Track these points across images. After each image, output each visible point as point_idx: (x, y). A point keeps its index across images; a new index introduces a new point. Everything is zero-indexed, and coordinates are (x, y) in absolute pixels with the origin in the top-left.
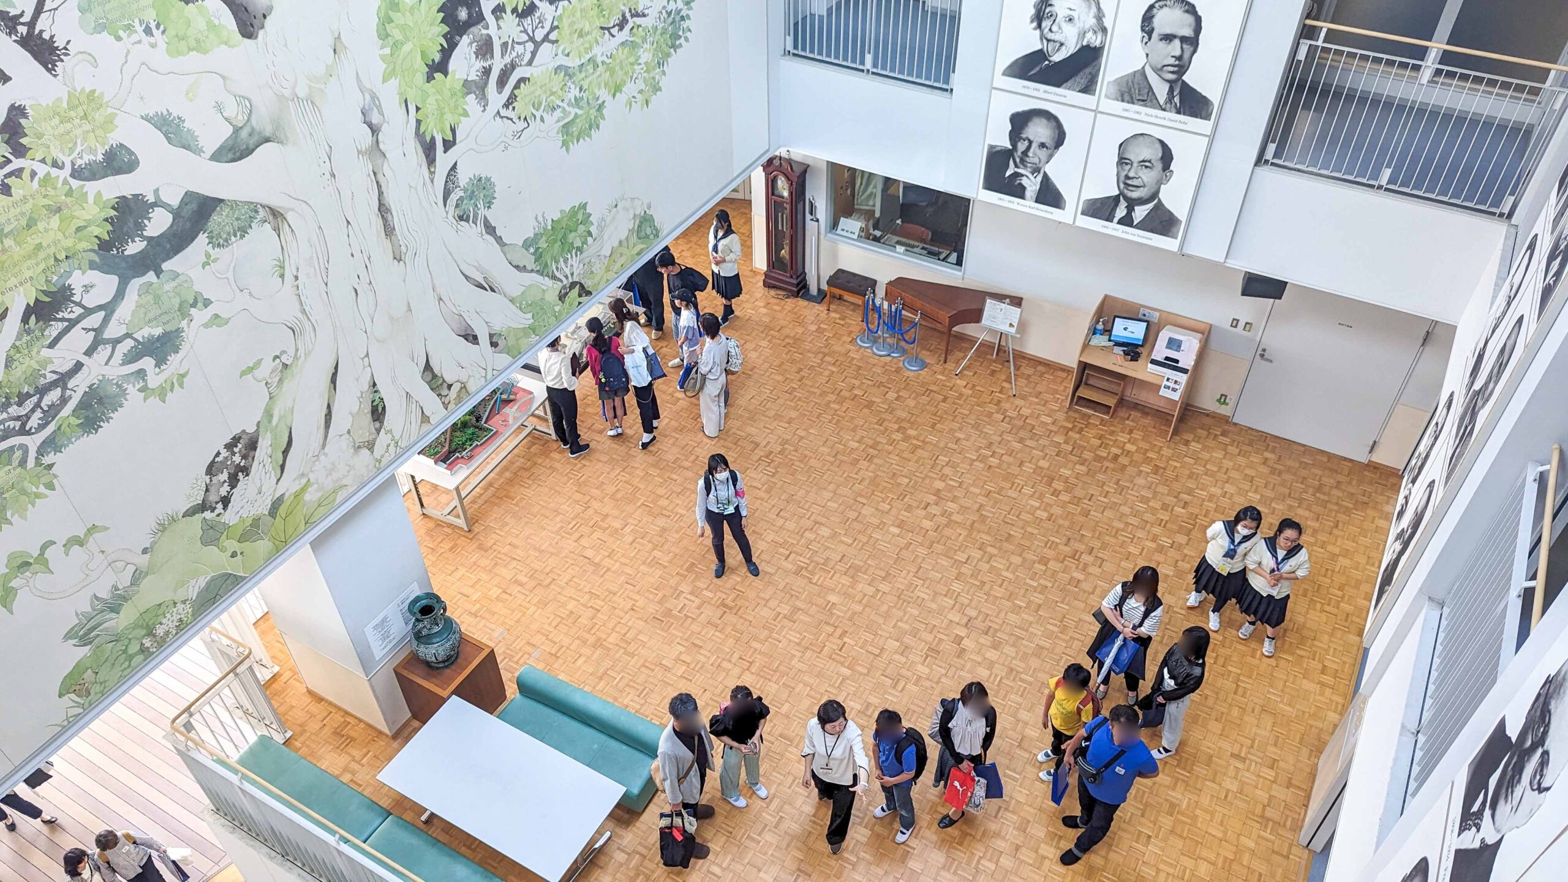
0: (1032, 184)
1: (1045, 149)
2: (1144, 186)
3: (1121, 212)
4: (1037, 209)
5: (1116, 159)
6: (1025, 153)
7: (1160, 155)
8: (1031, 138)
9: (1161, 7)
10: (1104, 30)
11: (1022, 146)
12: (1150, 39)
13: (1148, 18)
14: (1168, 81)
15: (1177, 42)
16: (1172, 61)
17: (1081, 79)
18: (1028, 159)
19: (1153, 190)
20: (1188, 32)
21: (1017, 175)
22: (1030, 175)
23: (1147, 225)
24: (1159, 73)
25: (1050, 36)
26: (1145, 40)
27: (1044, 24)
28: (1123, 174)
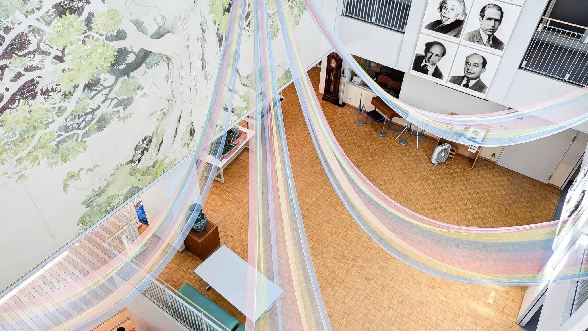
0: (431, 69)
1: (438, 57)
2: (474, 73)
3: (464, 82)
4: (432, 79)
5: (465, 63)
6: (430, 58)
7: (482, 62)
8: (433, 52)
9: (488, 7)
10: (466, 14)
11: (429, 55)
12: (483, 19)
13: (483, 11)
14: (488, 35)
15: (493, 21)
16: (491, 28)
17: (454, 32)
18: (430, 60)
19: (478, 75)
20: (498, 17)
21: (426, 65)
22: (431, 66)
23: (474, 88)
24: (485, 32)
25: (444, 15)
26: (481, 19)
27: (443, 10)
28: (467, 68)
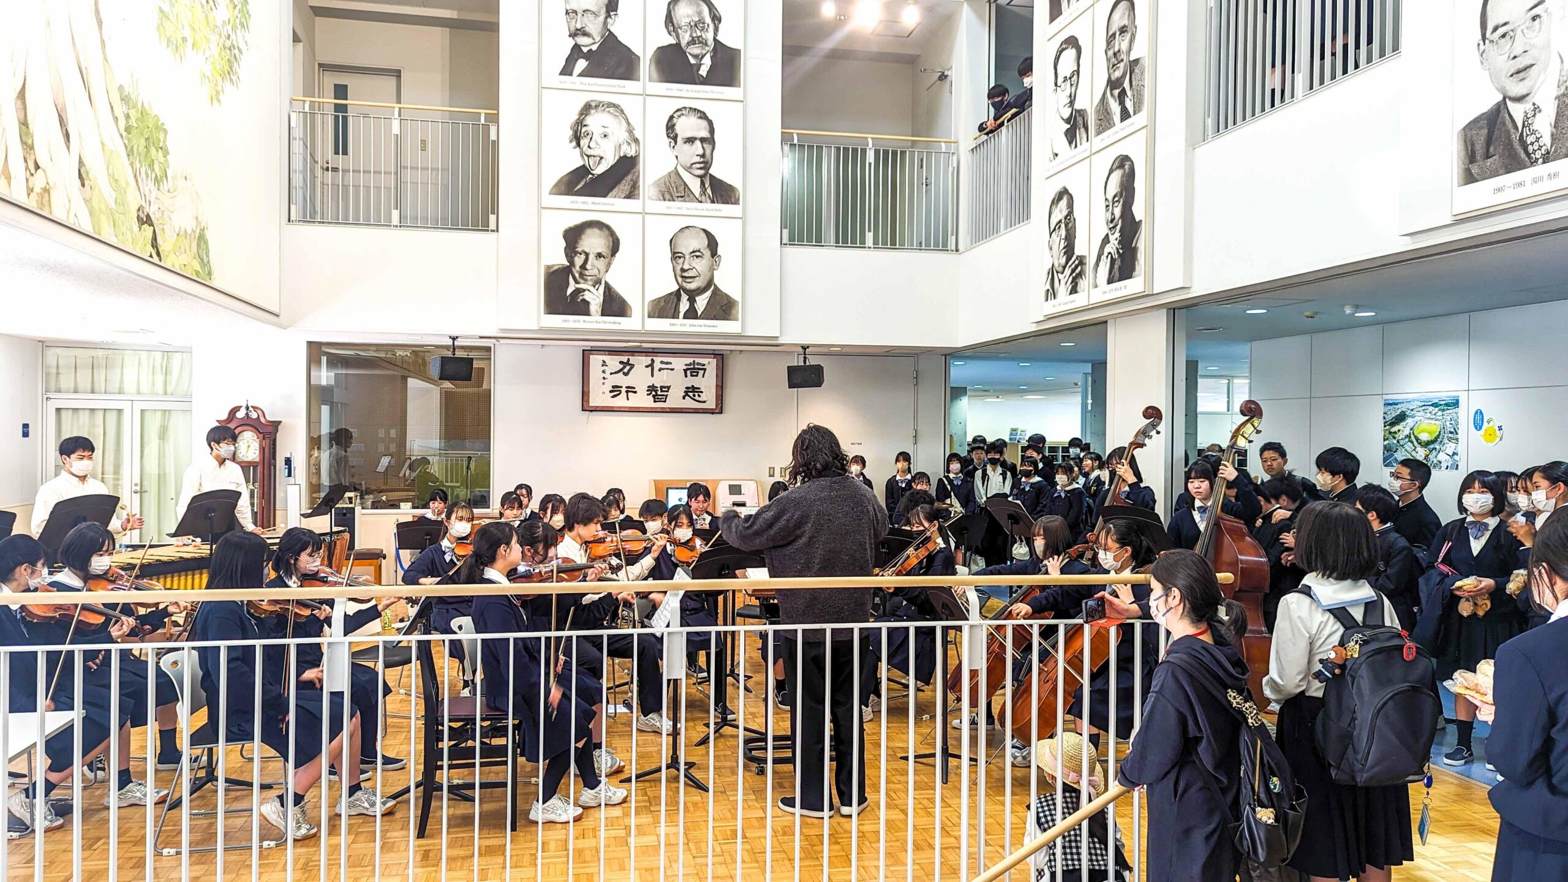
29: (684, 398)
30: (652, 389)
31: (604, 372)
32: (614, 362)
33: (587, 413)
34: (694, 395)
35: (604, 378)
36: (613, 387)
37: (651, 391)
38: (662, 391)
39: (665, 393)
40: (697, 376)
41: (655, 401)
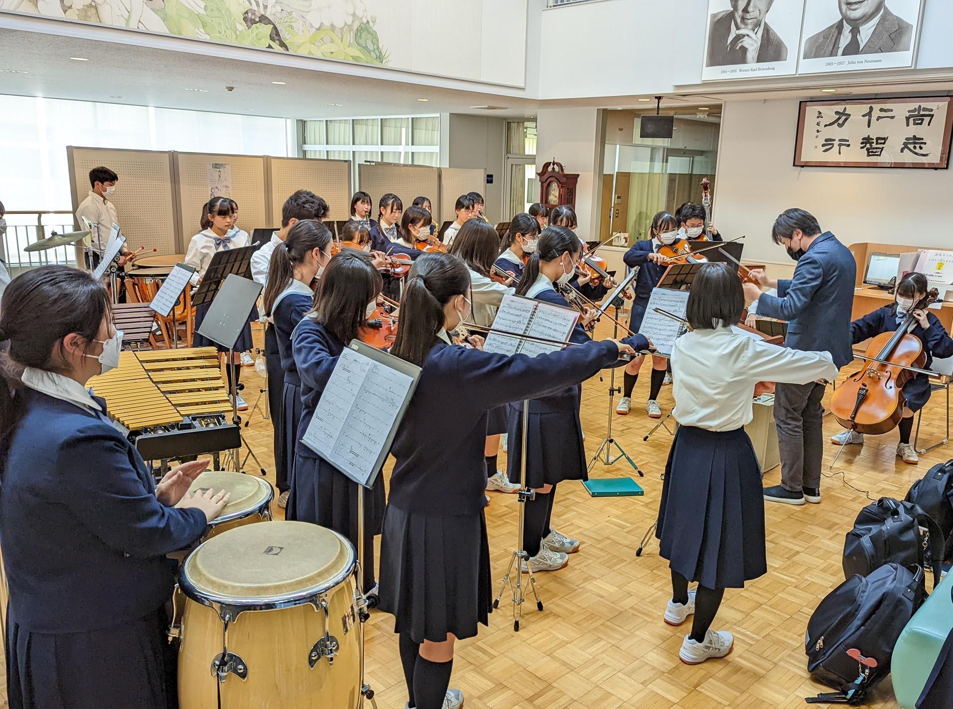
2: (867, 0)
19: (877, 2)
22: (751, 33)
23: (875, 45)
29: (902, 151)
30: (867, 141)
31: (818, 124)
32: (829, 112)
33: (799, 168)
34: (915, 147)
35: (818, 131)
36: (826, 140)
37: (866, 143)
38: (877, 143)
39: (880, 146)
40: (921, 124)
41: (869, 155)
